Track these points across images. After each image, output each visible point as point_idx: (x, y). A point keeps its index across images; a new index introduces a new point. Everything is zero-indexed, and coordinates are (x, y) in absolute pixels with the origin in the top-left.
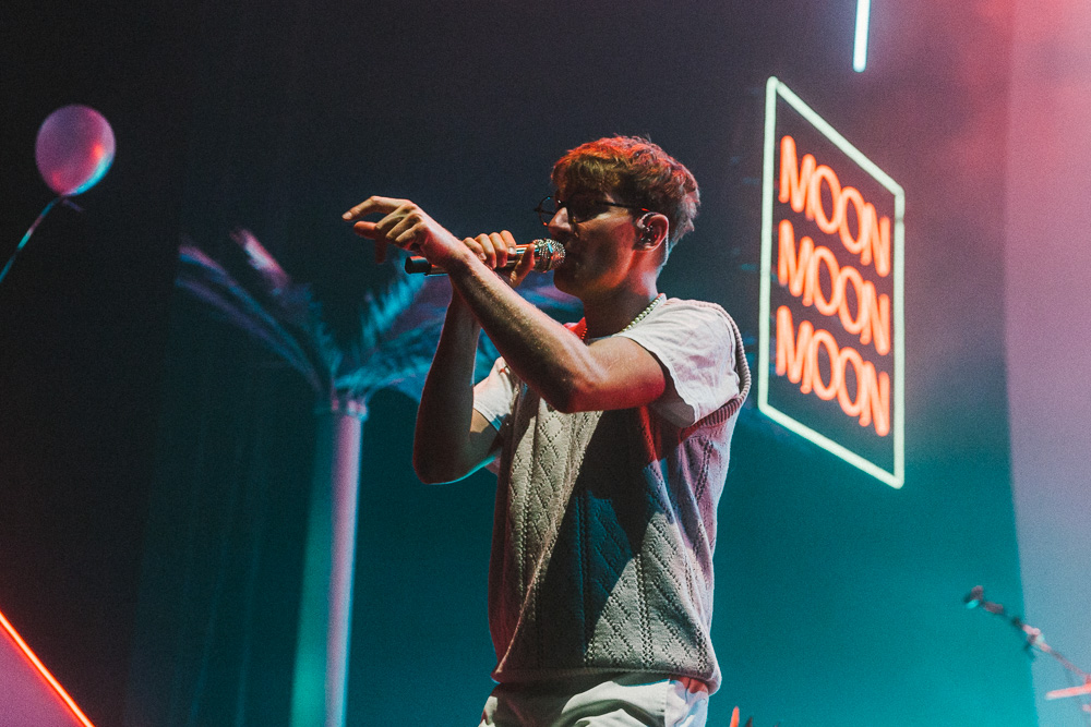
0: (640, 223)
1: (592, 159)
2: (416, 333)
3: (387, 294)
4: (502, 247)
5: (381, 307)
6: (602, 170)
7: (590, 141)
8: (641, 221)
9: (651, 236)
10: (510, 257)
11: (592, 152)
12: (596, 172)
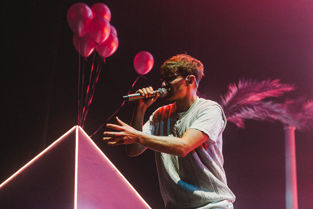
0: (187, 79)
1: (169, 64)
2: (235, 106)
3: (226, 96)
4: (149, 92)
5: (225, 100)
6: (172, 67)
7: (169, 59)
8: (187, 78)
9: (190, 82)
10: (151, 94)
11: (169, 62)
12: (171, 68)
